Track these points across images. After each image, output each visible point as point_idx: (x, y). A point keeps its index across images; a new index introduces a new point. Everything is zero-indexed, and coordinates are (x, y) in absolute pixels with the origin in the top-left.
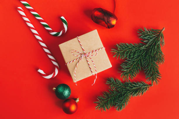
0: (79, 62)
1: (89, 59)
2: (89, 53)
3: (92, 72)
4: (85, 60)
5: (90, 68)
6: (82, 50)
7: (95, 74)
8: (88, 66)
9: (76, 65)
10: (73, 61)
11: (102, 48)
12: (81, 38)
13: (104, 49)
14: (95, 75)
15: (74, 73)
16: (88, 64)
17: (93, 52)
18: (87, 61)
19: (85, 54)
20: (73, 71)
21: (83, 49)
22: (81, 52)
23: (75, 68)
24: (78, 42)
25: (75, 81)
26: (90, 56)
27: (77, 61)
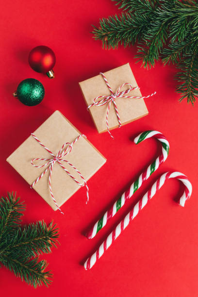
0: (50, 174)
1: (65, 164)
3: (77, 182)
4: (59, 167)
5: (72, 177)
6: (47, 153)
8: (68, 176)
9: (48, 180)
10: (40, 177)
11: (78, 137)
14: (85, 185)
16: (67, 172)
18: (63, 168)
19: (54, 158)
27: (47, 174)
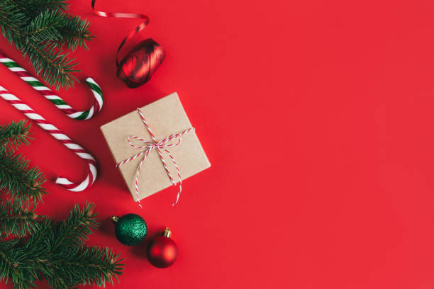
0: (143, 159)
1: (164, 154)
2: (164, 141)
3: (170, 178)
4: (157, 155)
5: (167, 170)
6: (149, 135)
7: (178, 181)
8: (162, 167)
9: (138, 166)
10: (132, 158)
11: (189, 130)
12: (145, 110)
13: (193, 131)
14: (179, 184)
15: (135, 182)
16: (163, 163)
17: (171, 138)
18: (161, 157)
19: (155, 143)
20: (133, 179)
21: (150, 133)
22: (147, 139)
23: (135, 172)
24: (140, 119)
25: (137, 199)
26: (166, 147)
27: (140, 157)
